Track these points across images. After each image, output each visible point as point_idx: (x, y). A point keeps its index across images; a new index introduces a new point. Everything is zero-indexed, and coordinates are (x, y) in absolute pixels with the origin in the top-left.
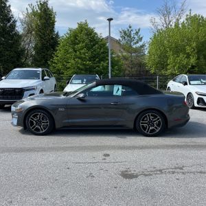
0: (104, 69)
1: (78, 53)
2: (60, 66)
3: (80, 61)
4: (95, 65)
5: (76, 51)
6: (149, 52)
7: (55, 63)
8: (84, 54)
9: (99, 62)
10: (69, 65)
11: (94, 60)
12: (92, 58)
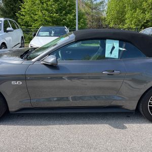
0: (70, 21)
1: (45, 5)
2: (27, 18)
3: (47, 13)
4: (62, 18)
5: (43, 3)
6: (109, 8)
7: (22, 15)
8: (51, 6)
9: (66, 14)
10: (36, 17)
11: (61, 13)
12: (59, 11)
